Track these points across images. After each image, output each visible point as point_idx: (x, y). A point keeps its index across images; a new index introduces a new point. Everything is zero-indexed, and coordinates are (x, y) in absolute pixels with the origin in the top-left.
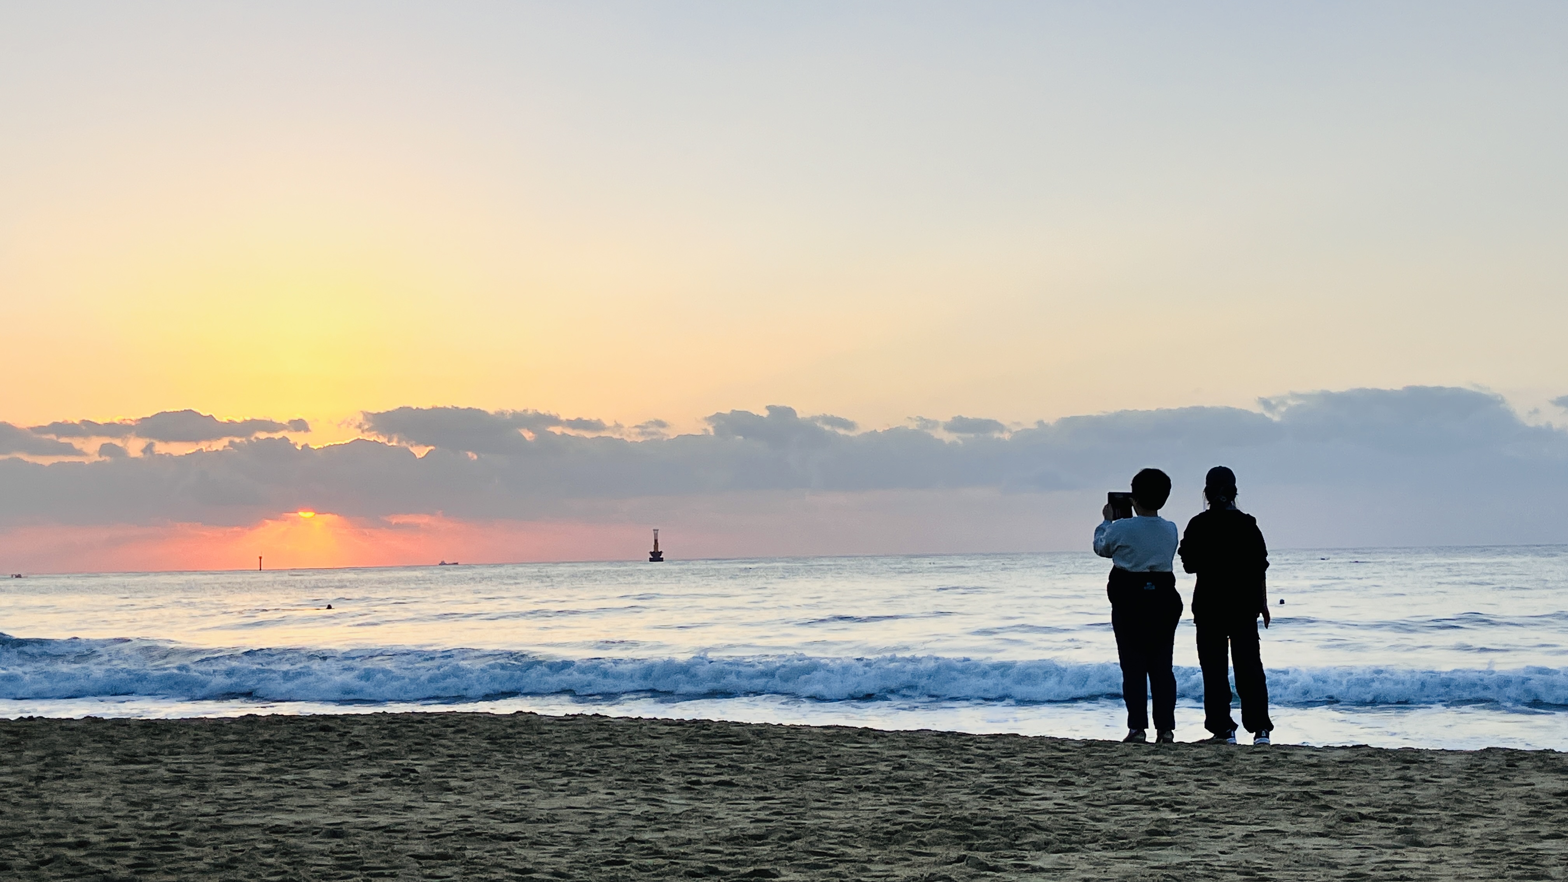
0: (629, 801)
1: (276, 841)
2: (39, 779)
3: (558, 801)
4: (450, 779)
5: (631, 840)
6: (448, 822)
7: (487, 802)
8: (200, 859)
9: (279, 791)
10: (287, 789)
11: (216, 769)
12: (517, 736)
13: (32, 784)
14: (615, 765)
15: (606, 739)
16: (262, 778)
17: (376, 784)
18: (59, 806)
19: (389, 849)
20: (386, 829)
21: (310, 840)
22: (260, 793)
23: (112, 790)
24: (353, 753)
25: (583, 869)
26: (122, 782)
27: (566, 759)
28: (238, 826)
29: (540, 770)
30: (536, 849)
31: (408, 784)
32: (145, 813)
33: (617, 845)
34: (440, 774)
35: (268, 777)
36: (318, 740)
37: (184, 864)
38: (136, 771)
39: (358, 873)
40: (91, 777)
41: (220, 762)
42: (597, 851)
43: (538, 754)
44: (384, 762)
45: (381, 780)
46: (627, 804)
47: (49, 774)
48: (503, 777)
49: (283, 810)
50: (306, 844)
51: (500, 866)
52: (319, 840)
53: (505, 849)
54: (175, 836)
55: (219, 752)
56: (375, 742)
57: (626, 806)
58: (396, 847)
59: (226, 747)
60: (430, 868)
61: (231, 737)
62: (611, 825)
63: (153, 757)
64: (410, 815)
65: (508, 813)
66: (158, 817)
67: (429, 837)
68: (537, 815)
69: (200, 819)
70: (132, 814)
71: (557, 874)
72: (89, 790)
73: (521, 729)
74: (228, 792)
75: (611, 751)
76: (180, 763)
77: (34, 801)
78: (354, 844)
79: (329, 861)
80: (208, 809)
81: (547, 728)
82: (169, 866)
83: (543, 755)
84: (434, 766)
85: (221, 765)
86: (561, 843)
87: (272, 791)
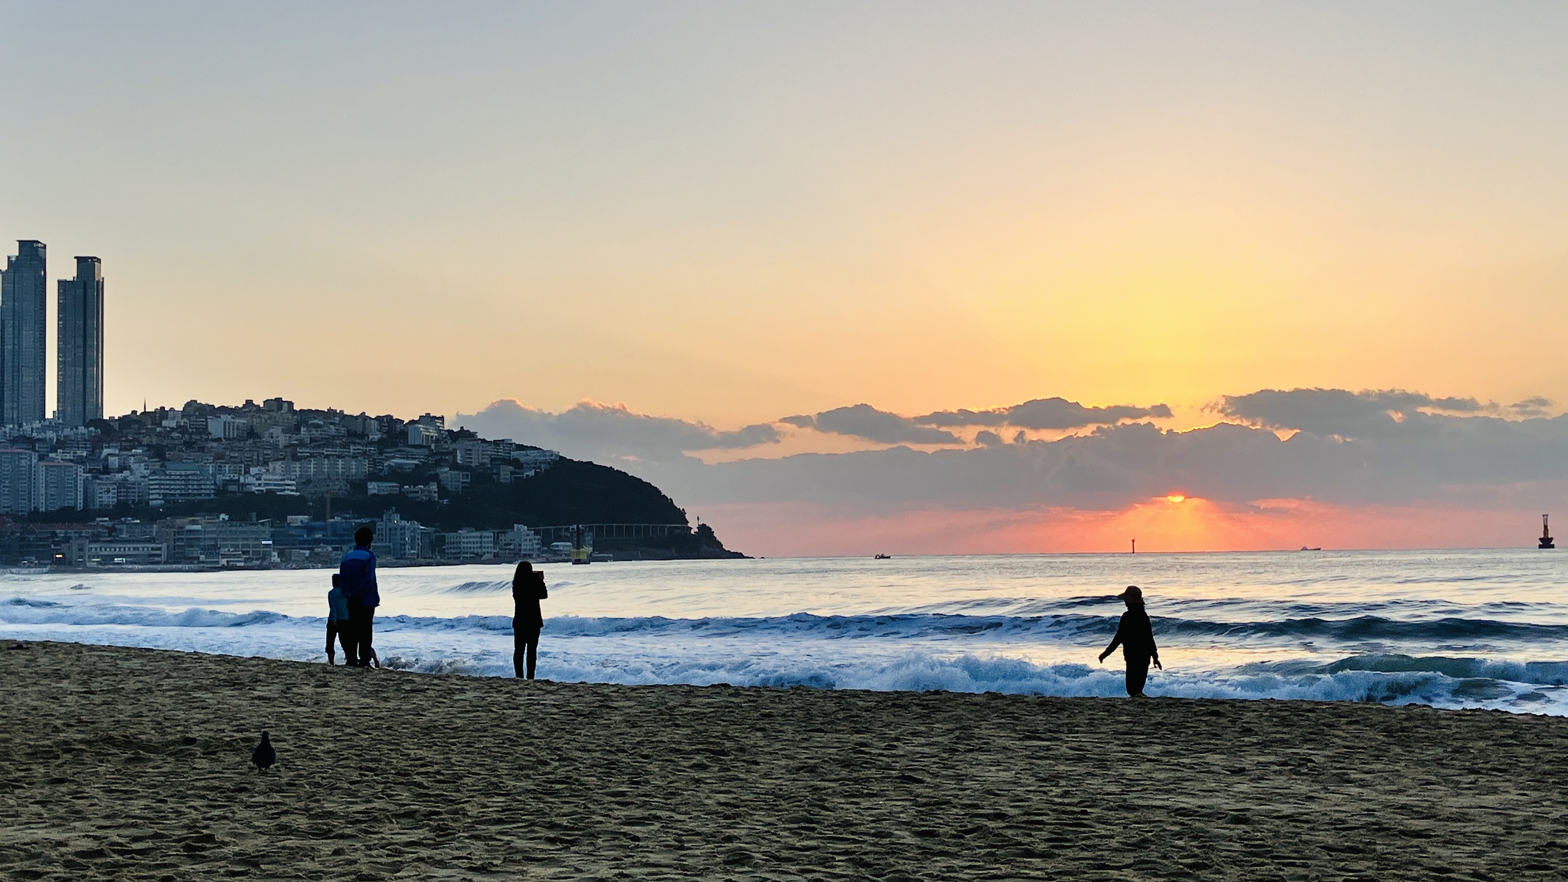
0: (1544, 803)
1: (1182, 824)
2: (953, 751)
3: (1466, 800)
4: (1349, 771)
5: (1552, 844)
6: (1353, 815)
7: (1391, 797)
8: (1112, 837)
9: (1178, 774)
10: (1187, 773)
11: (1114, 749)
12: (1414, 730)
13: (946, 755)
14: (1525, 765)
15: (1511, 737)
16: (1161, 761)
17: (1275, 772)
18: (973, 778)
19: (1296, 840)
20: (1290, 818)
21: (1216, 825)
22: (1162, 776)
23: (1022, 764)
24: (1246, 739)
25: (1504, 872)
26: (1028, 757)
27: (1470, 756)
28: (1143, 807)
29: (1443, 766)
30: (1451, 849)
31: (1306, 774)
32: (1053, 788)
33: (1537, 849)
34: (1339, 765)
35: (1166, 759)
36: (1211, 726)
37: (1096, 841)
38: (1040, 747)
39: (1269, 861)
40: (998, 752)
41: (1116, 742)
42: (1517, 854)
43: (1440, 750)
44: (1280, 750)
45: (1278, 768)
46: (1543, 806)
47: (961, 747)
48: (1404, 771)
49: (1185, 793)
50: (1214, 828)
51: (1414, 863)
52: (1225, 825)
53: (1418, 846)
54: (1084, 813)
55: (1116, 732)
56: (1267, 729)
57: (1542, 808)
58: (1304, 837)
59: (1121, 727)
60: (1342, 860)
61: (1124, 718)
62: (1530, 828)
63: (1054, 733)
64: (1314, 806)
65: (1415, 809)
66: (1066, 794)
67: (1336, 829)
68: (1446, 812)
69: (1106, 797)
70: (1041, 789)
71: (1476, 874)
72: (999, 763)
73: (1418, 723)
74: (1130, 772)
75: (1519, 750)
76: (1080, 741)
77: (950, 772)
78: (1261, 832)
79: (1237, 846)
80: (1113, 788)
81: (1444, 723)
82: (1084, 842)
83: (1445, 751)
84: (1331, 757)
85: (1118, 745)
86: (1475, 844)
87: (1172, 774)
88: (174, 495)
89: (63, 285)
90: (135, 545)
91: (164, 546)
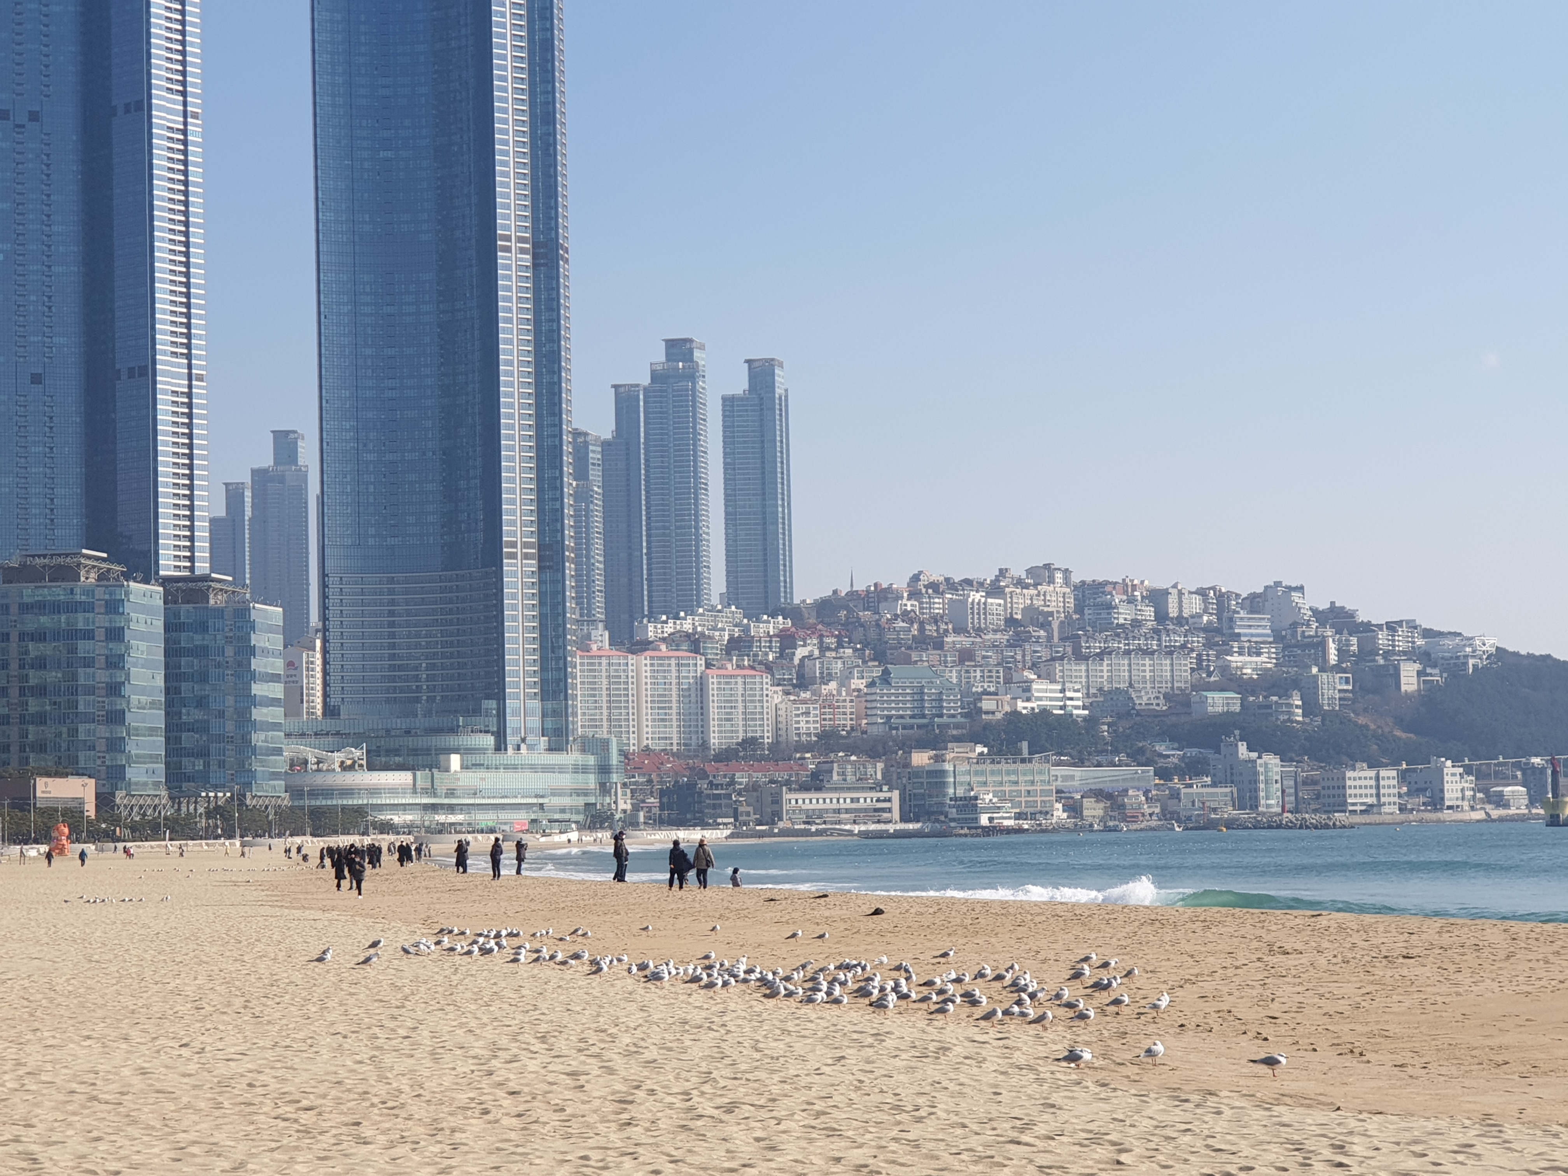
88: (902, 717)
89: (729, 403)
90: (855, 795)
91: (895, 795)
